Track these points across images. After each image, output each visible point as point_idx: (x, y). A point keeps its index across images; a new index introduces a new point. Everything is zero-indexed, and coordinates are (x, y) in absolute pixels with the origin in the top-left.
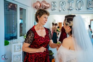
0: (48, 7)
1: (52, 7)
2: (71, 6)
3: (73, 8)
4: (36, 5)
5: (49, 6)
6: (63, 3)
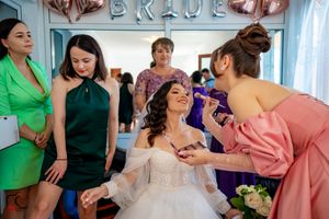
1: (113, 5)
2: (169, 5)
3: (176, 13)
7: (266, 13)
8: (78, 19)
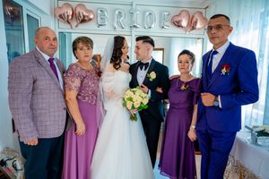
0: (90, 19)
1: (99, 18)
2: (135, 20)
3: (139, 25)
4: (61, 12)
5: (92, 16)
6: (120, 13)
7: (193, 28)
8: (77, 26)
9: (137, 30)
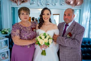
1: (31, 1)
2: (48, 1)
3: (50, 3)
7: (76, 5)
8: (20, 4)
9: (49, 6)
